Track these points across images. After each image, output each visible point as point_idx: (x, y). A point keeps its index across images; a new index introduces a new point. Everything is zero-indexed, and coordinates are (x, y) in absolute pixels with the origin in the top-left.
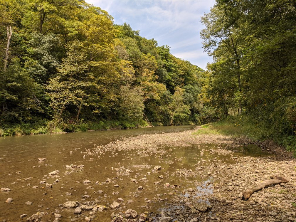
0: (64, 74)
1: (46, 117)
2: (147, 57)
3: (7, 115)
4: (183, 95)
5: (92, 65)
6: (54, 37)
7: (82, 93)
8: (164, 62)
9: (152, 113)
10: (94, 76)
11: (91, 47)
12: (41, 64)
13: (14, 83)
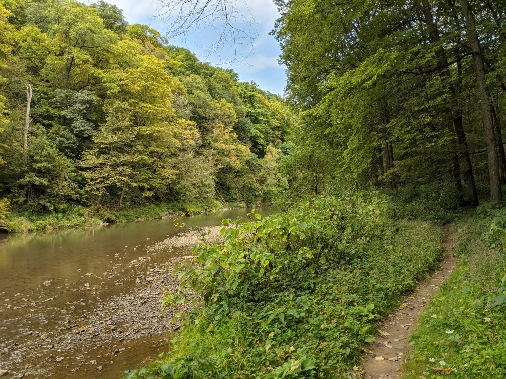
0: (103, 146)
1: (81, 204)
2: (221, 106)
3: (35, 204)
4: (278, 160)
5: (141, 133)
6: (88, 95)
7: (128, 171)
8: (247, 108)
9: (229, 189)
10: (144, 145)
11: (139, 108)
12: (71, 131)
13: (44, 164)
